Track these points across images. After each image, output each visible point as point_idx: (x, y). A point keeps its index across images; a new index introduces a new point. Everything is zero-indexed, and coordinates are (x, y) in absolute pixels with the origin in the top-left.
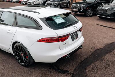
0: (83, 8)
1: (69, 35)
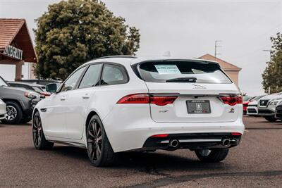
1: (177, 97)
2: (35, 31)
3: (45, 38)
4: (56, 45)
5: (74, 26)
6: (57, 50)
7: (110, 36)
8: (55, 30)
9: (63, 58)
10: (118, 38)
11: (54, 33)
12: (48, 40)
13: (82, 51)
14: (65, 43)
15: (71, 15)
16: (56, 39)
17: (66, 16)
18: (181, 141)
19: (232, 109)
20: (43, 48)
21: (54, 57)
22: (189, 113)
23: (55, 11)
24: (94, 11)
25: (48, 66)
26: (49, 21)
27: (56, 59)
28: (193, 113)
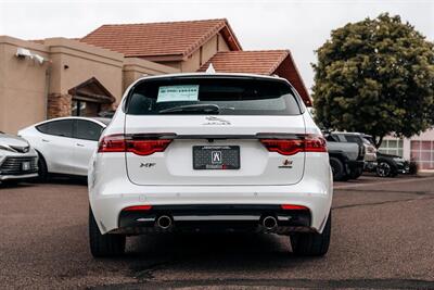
1: (172, 140)
2: (314, 66)
3: (325, 74)
4: (339, 83)
5: (362, 56)
6: (340, 89)
7: (414, 66)
8: (338, 63)
9: (347, 100)
10: (424, 69)
11: (337, 67)
12: (328, 77)
13: (373, 90)
14: (350, 80)
15: (360, 41)
16: (338, 74)
17: (353, 43)
18: (176, 218)
19: (286, 162)
20: (322, 88)
21: (336, 99)
22: (195, 168)
23: (339, 37)
24: (393, 34)
25: (328, 111)
26: (330, 51)
27: (338, 102)
28: (203, 168)
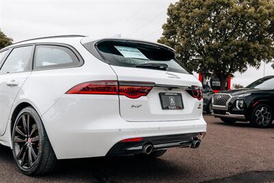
0: (242, 102)
1: (152, 87)
18: (155, 146)
19: (200, 105)
22: (163, 109)
